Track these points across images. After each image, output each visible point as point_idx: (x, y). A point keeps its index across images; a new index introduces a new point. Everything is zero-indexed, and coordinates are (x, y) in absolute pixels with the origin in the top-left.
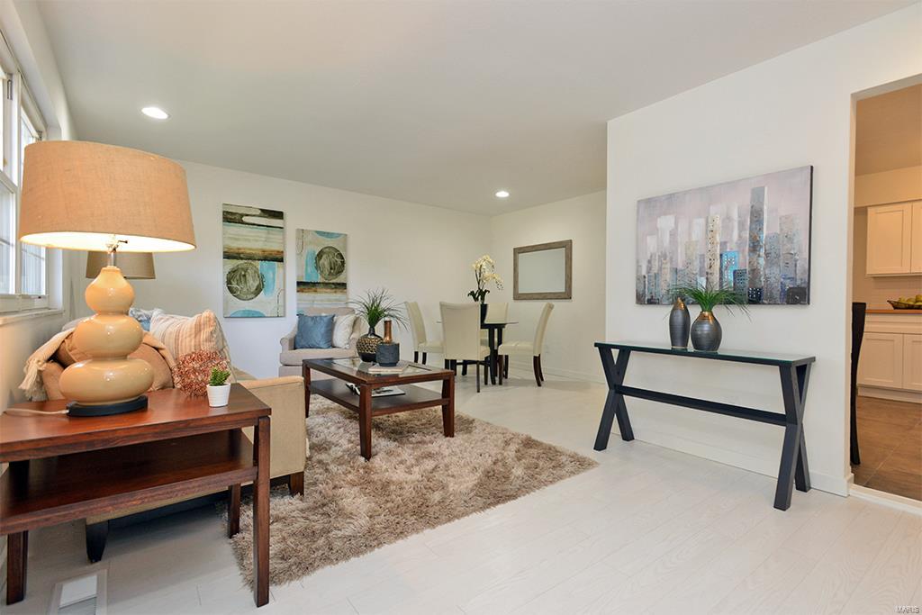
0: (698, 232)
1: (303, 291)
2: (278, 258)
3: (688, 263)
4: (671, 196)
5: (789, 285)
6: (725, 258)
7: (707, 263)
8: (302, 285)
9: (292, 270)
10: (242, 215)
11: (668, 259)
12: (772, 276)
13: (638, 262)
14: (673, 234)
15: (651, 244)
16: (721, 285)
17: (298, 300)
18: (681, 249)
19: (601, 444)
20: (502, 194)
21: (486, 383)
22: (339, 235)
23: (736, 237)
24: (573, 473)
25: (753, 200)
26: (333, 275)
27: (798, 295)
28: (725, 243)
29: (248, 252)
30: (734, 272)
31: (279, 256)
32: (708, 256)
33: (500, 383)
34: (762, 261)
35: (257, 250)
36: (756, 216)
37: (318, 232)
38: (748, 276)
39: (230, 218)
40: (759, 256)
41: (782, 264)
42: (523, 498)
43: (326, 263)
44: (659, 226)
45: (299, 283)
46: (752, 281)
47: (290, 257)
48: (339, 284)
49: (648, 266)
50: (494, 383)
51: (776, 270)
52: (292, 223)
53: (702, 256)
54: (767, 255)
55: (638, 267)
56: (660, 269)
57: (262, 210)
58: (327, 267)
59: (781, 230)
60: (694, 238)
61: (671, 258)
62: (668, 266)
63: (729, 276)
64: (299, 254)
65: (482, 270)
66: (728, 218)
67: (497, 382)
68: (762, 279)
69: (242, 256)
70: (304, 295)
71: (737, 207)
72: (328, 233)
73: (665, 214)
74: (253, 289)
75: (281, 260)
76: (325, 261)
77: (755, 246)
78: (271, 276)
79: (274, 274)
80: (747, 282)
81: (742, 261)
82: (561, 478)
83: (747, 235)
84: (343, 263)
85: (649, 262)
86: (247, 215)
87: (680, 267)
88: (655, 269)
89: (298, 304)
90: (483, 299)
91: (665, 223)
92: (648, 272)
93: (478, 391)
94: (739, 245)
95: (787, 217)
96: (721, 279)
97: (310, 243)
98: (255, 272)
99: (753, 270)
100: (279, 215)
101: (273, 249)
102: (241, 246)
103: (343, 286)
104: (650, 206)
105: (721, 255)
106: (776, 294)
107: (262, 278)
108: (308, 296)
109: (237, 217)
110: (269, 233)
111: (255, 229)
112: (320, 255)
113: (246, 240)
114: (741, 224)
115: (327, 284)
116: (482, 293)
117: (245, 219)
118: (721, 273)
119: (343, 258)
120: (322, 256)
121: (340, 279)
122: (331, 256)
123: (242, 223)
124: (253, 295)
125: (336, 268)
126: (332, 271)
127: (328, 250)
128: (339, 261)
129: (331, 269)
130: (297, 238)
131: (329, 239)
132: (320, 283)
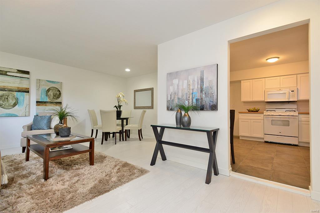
0: (185, 85)
1: (39, 105)
2: (27, 91)
3: (183, 96)
4: (177, 72)
5: (212, 104)
6: (193, 94)
7: (188, 96)
8: (39, 103)
9: (34, 96)
10: (7, 72)
11: (176, 94)
12: (207, 101)
13: (167, 95)
14: (178, 86)
15: (171, 89)
16: (192, 104)
17: (37, 109)
18: (180, 91)
19: (153, 163)
20: (128, 70)
21: (120, 140)
22: (58, 82)
23: (196, 87)
24: (138, 177)
25: (201, 75)
26: (55, 98)
27: (214, 107)
28: (193, 89)
29: (10, 88)
30: (196, 99)
31: (27, 90)
32: (188, 93)
33: (126, 140)
34: (204, 96)
35: (15, 87)
36: (202, 80)
37: (47, 81)
38: (200, 101)
40: (203, 94)
41: (209, 97)
42: (112, 191)
43: (51, 94)
44: (173, 82)
45: (37, 102)
46: (201, 103)
47: (33, 91)
48: (58, 102)
49: (170, 97)
50: (123, 140)
51: (208, 99)
52: (33, 76)
53: (187, 93)
54: (205, 93)
55: (167, 97)
56: (174, 98)
57: (18, 70)
59: (209, 85)
60: (184, 87)
61: (177, 94)
62: (176, 97)
63: (195, 101)
64: (38, 90)
65: (120, 98)
66: (194, 81)
67: (124, 140)
68: (204, 102)
69: (6, 89)
70: (40, 107)
71: (196, 77)
72: (51, 81)
73: (175, 78)
74: (12, 104)
75: (28, 92)
76: (51, 93)
77: (202, 91)
78: (22, 99)
79: (24, 98)
80: (200, 103)
81: (198, 95)
82: (132, 179)
83: (199, 87)
84: (60, 94)
85: (171, 95)
87: (180, 97)
88: (173, 98)
89: (36, 111)
90: (120, 109)
91: (176, 81)
92: (171, 99)
93: (116, 144)
94: (197, 90)
95: (211, 81)
96: (192, 101)
97: (43, 85)
98: (13, 97)
99: (201, 99)
100: (27, 73)
101: (23, 87)
102: (6, 85)
103: (60, 103)
104: (171, 75)
105: (192, 93)
106: (208, 107)
107: (17, 99)
108: (42, 108)
109: (4, 72)
110: (21, 80)
111: (14, 78)
113: (8, 83)
114: (198, 83)
115: (52, 102)
116: (120, 106)
117: (8, 73)
118: (192, 99)
119: (60, 92)
120: (49, 91)
121: (58, 100)
122: (54, 91)
123: (7, 75)
124: (12, 107)
125: (57, 96)
126: (55, 97)
127: (52, 88)
128: (58, 93)
129: (54, 96)
130: (37, 83)
131: (53, 84)
132: (48, 102)
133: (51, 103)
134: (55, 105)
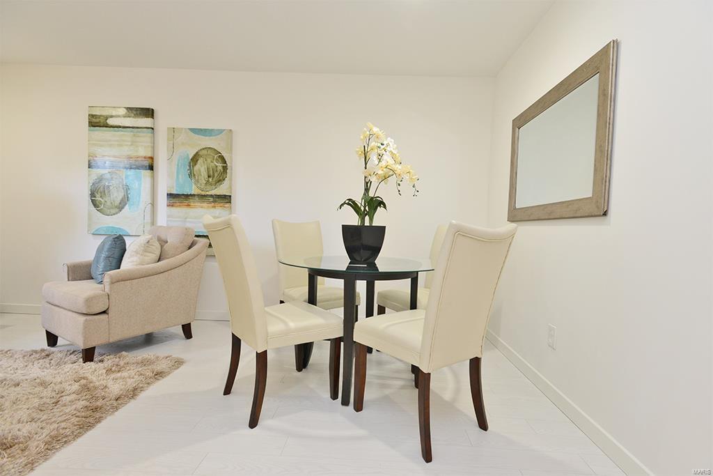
1: (172, 206)
8: (175, 198)
9: (163, 180)
10: (107, 117)
17: (168, 216)
22: (221, 131)
26: (211, 184)
31: (148, 163)
35: (123, 156)
37: (191, 130)
39: (96, 122)
43: (202, 169)
45: (170, 196)
47: (161, 164)
48: (219, 197)
52: (162, 122)
57: (129, 109)
58: (204, 174)
64: (170, 159)
69: (106, 164)
70: (175, 210)
72: (201, 130)
74: (118, 203)
75: (152, 168)
76: (201, 167)
78: (137, 187)
79: (140, 185)
84: (225, 168)
86: (112, 117)
89: (167, 221)
97: (183, 144)
98: (120, 183)
100: (149, 113)
102: (105, 154)
103: (226, 198)
107: (127, 189)
108: (179, 211)
109: (102, 120)
110: (136, 136)
111: (120, 133)
112: (195, 159)
115: (204, 196)
117: (110, 122)
119: (225, 163)
120: (197, 161)
121: (221, 190)
122: (209, 160)
123: (107, 126)
124: (117, 210)
125: (216, 175)
126: (210, 179)
127: (204, 152)
128: (220, 166)
129: (209, 177)
130: (168, 140)
131: (207, 138)
132: (194, 195)
133: (202, 197)
134: (213, 204)
